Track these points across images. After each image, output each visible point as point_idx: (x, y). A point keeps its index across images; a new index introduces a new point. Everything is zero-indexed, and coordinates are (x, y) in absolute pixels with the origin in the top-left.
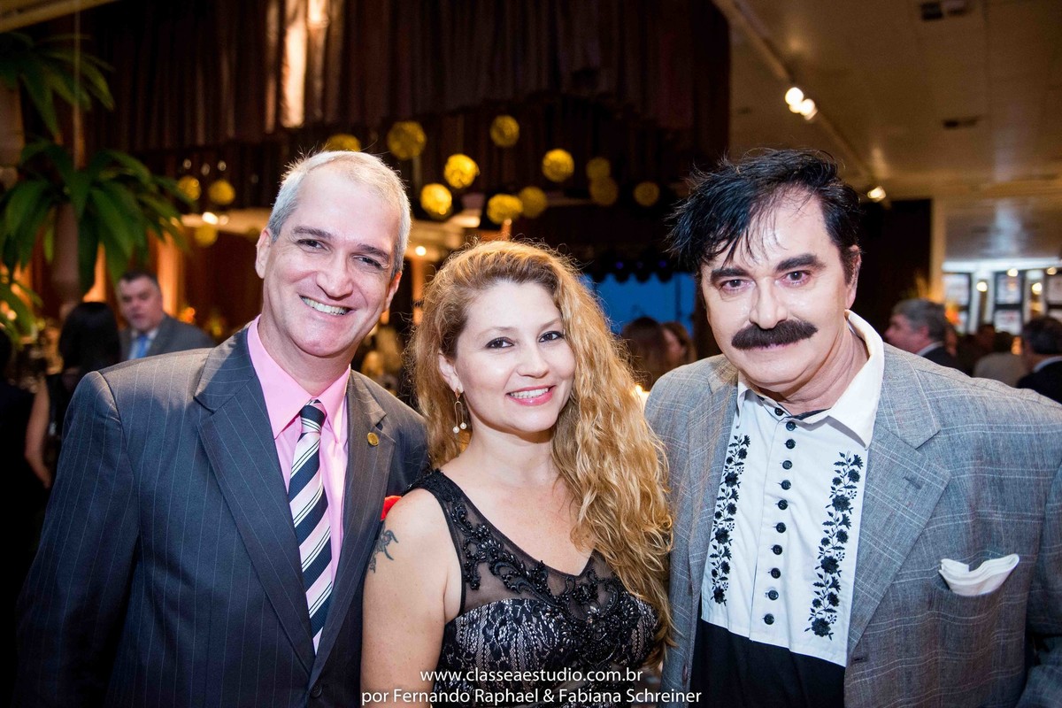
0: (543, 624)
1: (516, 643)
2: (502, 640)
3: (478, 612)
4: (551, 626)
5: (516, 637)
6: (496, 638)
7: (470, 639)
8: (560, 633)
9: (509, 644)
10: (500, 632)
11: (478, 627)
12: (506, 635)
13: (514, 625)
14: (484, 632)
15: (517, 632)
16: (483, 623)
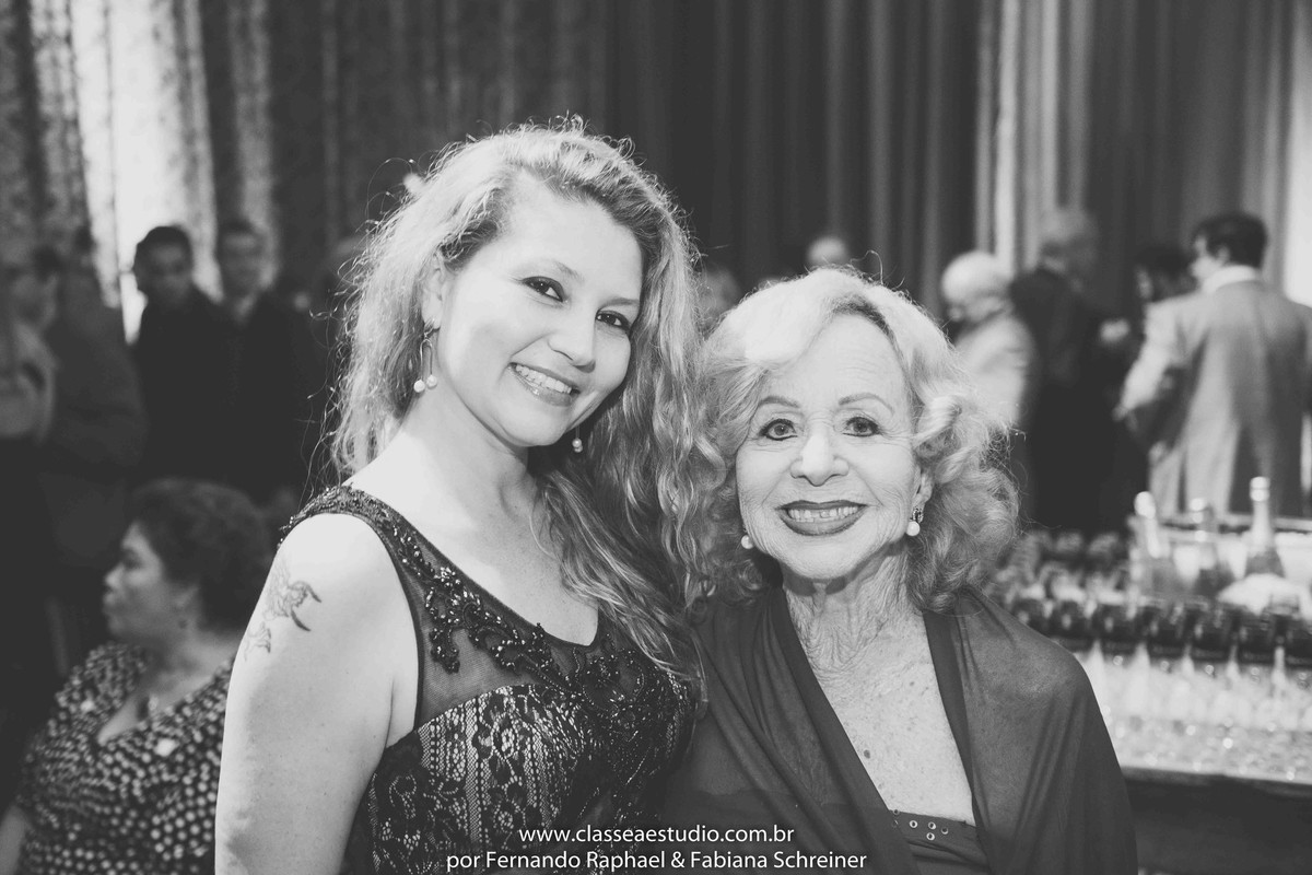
0: (561, 719)
1: (532, 751)
2: (508, 751)
3: (459, 713)
4: (571, 722)
5: (532, 743)
6: (499, 747)
7: (451, 760)
8: (585, 732)
9: (521, 755)
10: (504, 739)
11: (463, 736)
12: (515, 742)
13: (525, 725)
14: (475, 742)
15: (531, 736)
16: (471, 730)
